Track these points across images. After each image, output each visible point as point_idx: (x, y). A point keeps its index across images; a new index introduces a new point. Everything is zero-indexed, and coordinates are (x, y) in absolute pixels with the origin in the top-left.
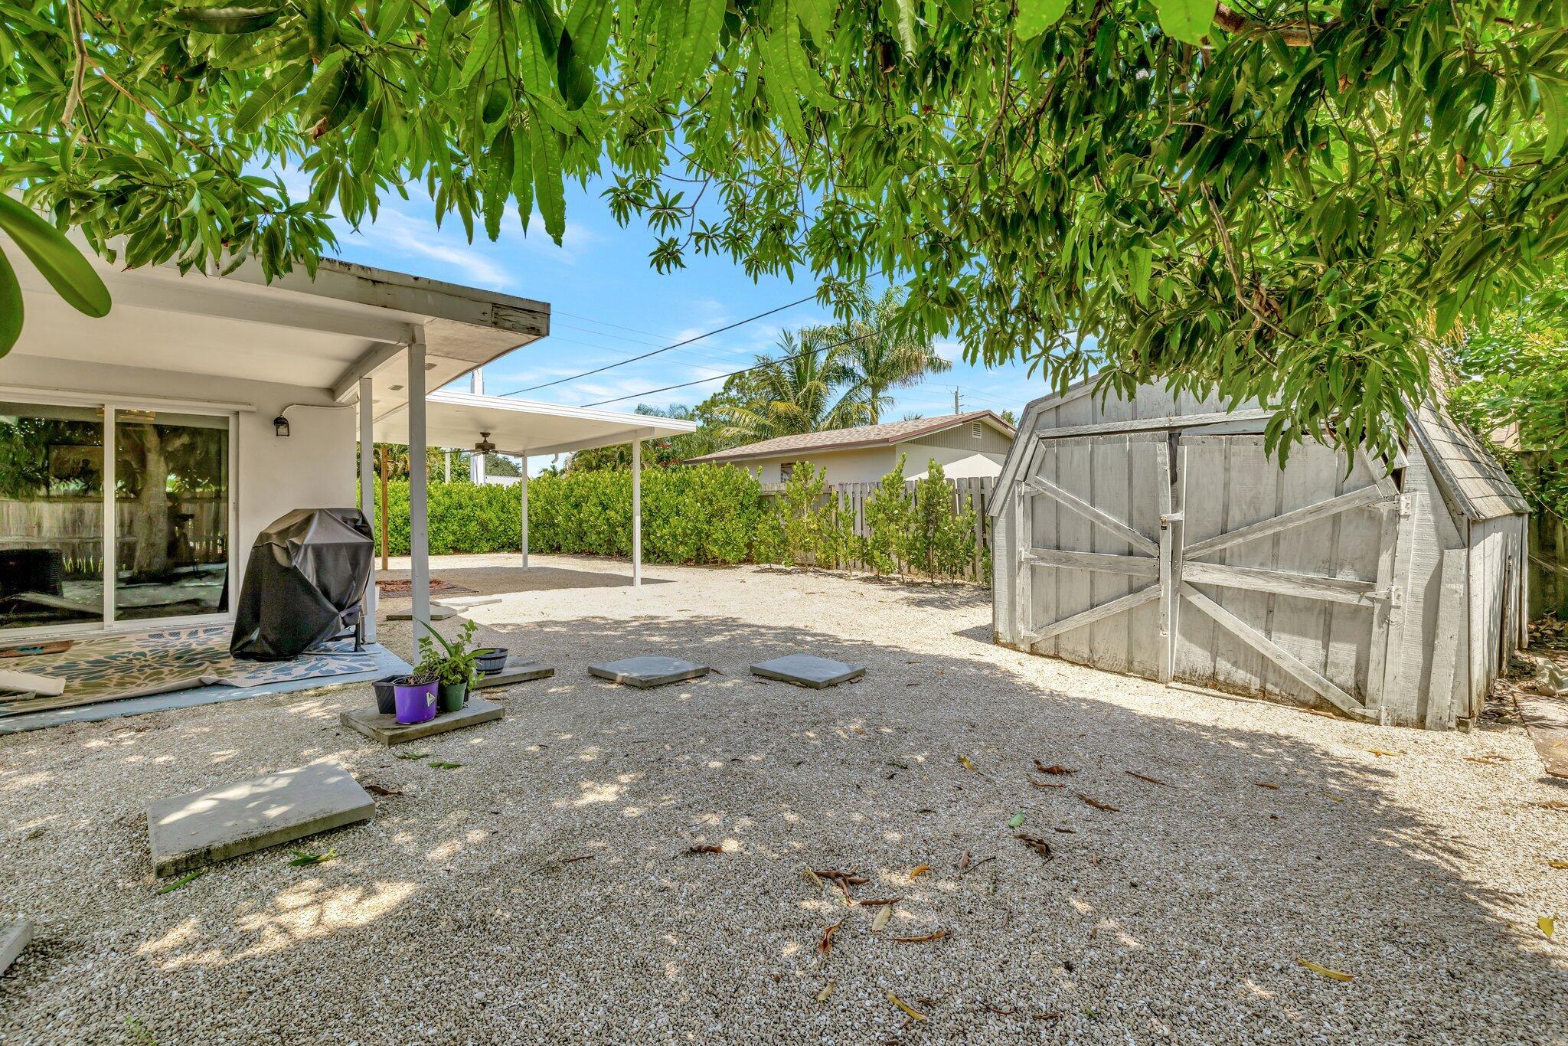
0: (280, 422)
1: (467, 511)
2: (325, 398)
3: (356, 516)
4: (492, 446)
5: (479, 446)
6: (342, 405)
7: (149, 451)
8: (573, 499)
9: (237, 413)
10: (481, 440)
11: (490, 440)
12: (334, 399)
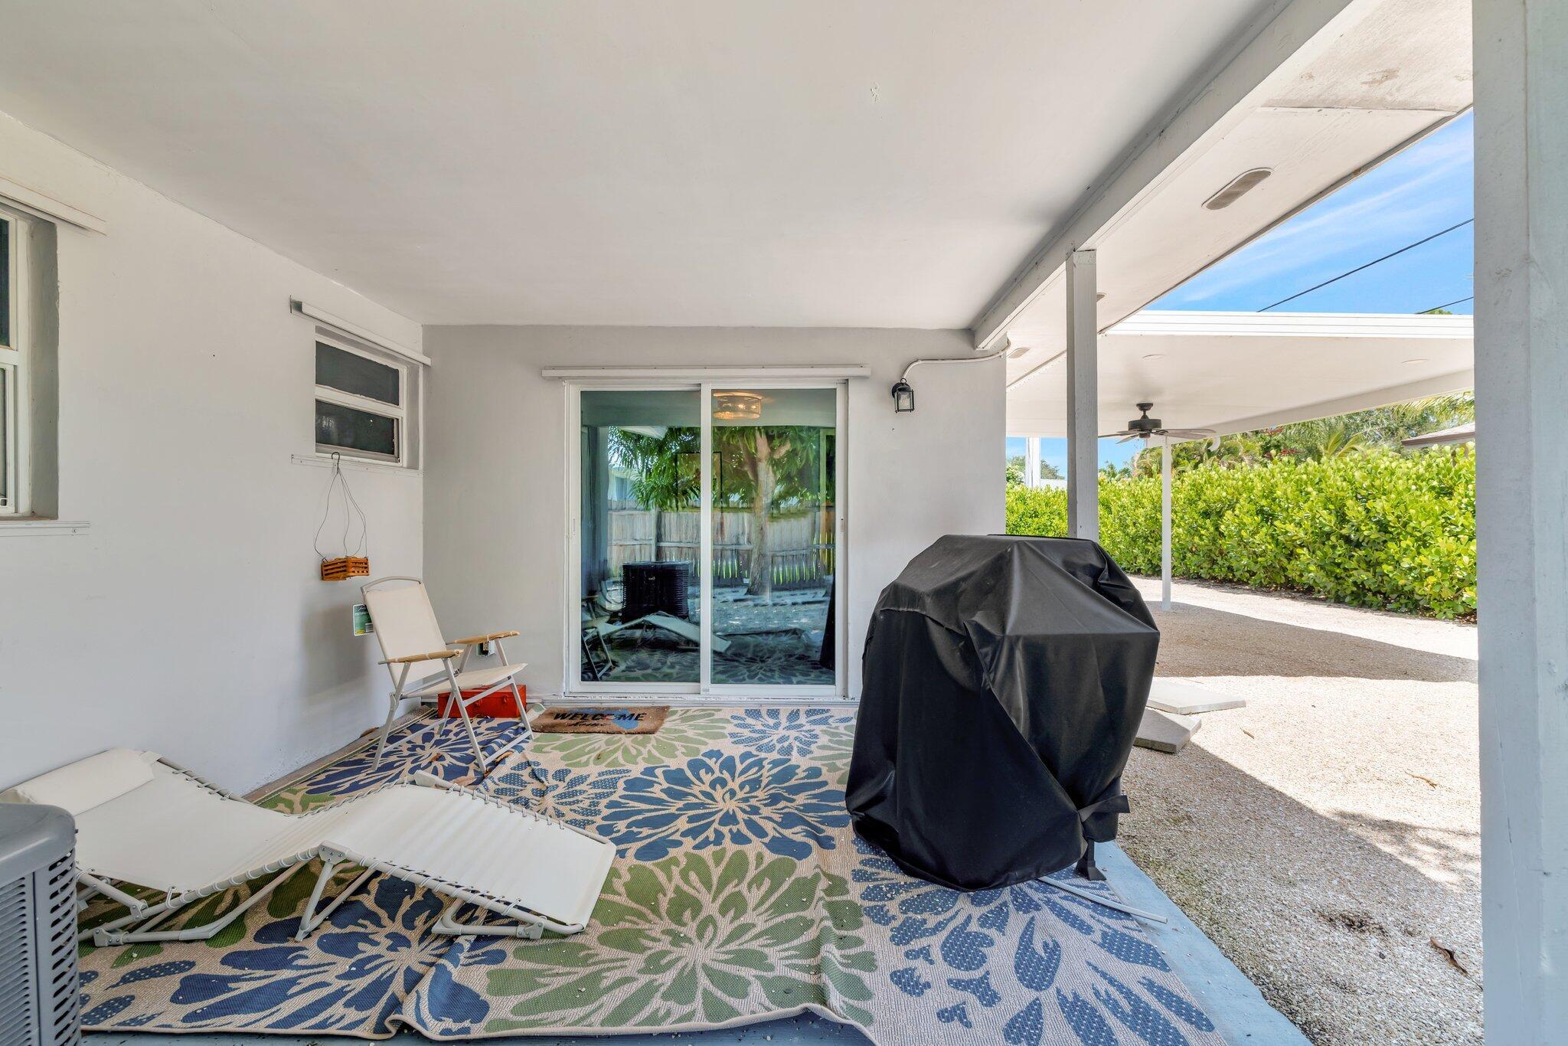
0: (900, 389)
1: (1044, 519)
2: (961, 346)
3: (1095, 561)
4: (1156, 423)
5: (1134, 425)
6: (986, 355)
7: (760, 460)
8: (1201, 505)
9: (846, 382)
10: (1138, 415)
11: (1151, 414)
12: (974, 346)
